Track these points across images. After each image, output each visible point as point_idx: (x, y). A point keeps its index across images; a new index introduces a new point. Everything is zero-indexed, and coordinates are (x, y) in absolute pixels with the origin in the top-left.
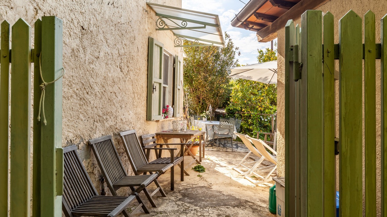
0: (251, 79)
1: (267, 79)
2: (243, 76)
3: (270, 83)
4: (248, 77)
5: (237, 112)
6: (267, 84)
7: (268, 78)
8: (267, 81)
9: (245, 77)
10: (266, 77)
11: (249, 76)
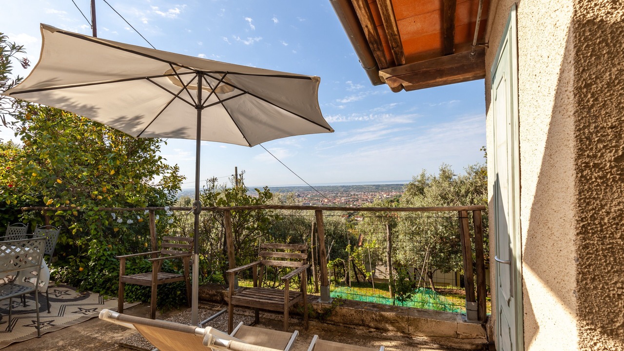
0: (94, 116)
1: (138, 124)
2: (67, 100)
3: (141, 137)
4: (84, 106)
5: (24, 208)
6: (135, 136)
7: (142, 120)
8: (135, 130)
9: (75, 106)
10: (137, 118)
11: (89, 106)
